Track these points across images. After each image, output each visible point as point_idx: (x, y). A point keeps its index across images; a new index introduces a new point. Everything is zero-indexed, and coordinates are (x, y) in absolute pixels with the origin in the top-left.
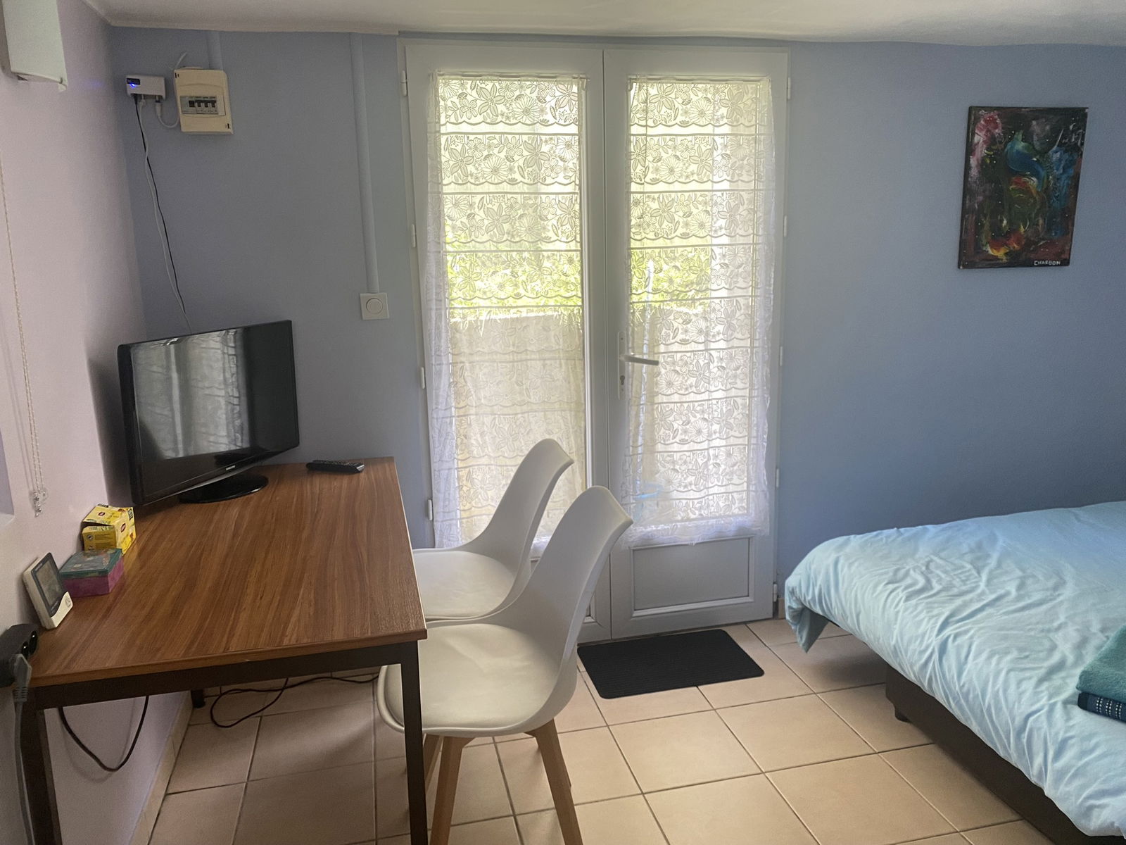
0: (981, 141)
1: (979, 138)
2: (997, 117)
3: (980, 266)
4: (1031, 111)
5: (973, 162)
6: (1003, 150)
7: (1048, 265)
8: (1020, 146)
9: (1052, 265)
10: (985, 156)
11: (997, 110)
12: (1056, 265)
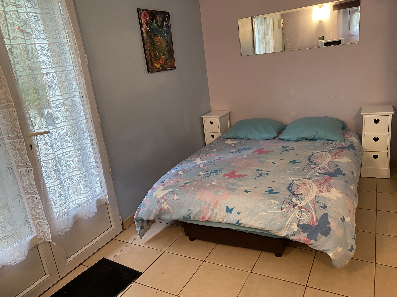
0: (144, 22)
1: (143, 21)
2: (146, 13)
3: (154, 71)
4: (155, 12)
5: (144, 31)
6: (151, 26)
7: (171, 69)
8: (155, 25)
9: (172, 69)
10: (146, 29)
11: (146, 11)
12: (173, 69)
